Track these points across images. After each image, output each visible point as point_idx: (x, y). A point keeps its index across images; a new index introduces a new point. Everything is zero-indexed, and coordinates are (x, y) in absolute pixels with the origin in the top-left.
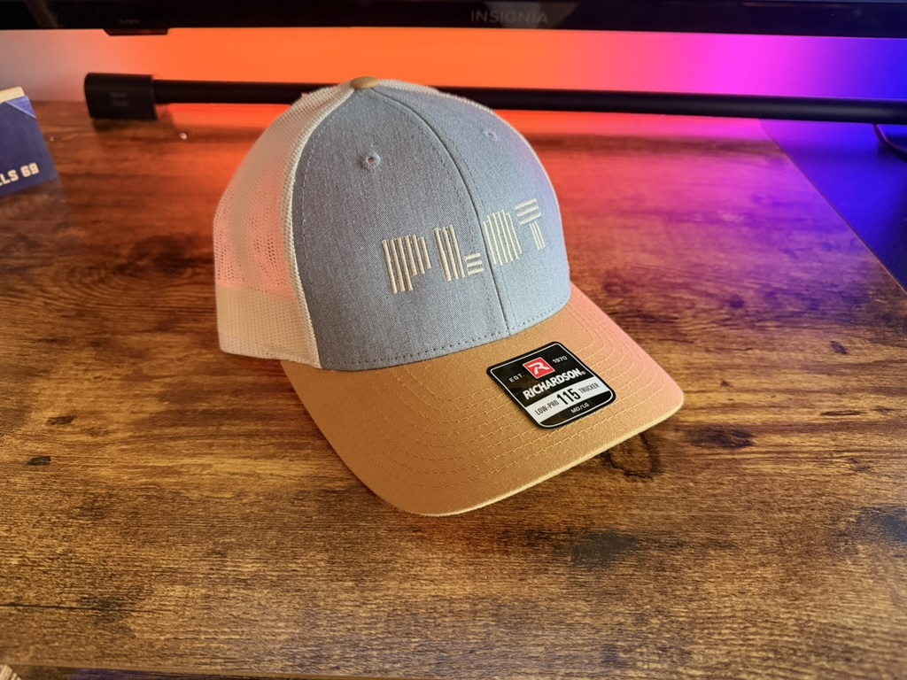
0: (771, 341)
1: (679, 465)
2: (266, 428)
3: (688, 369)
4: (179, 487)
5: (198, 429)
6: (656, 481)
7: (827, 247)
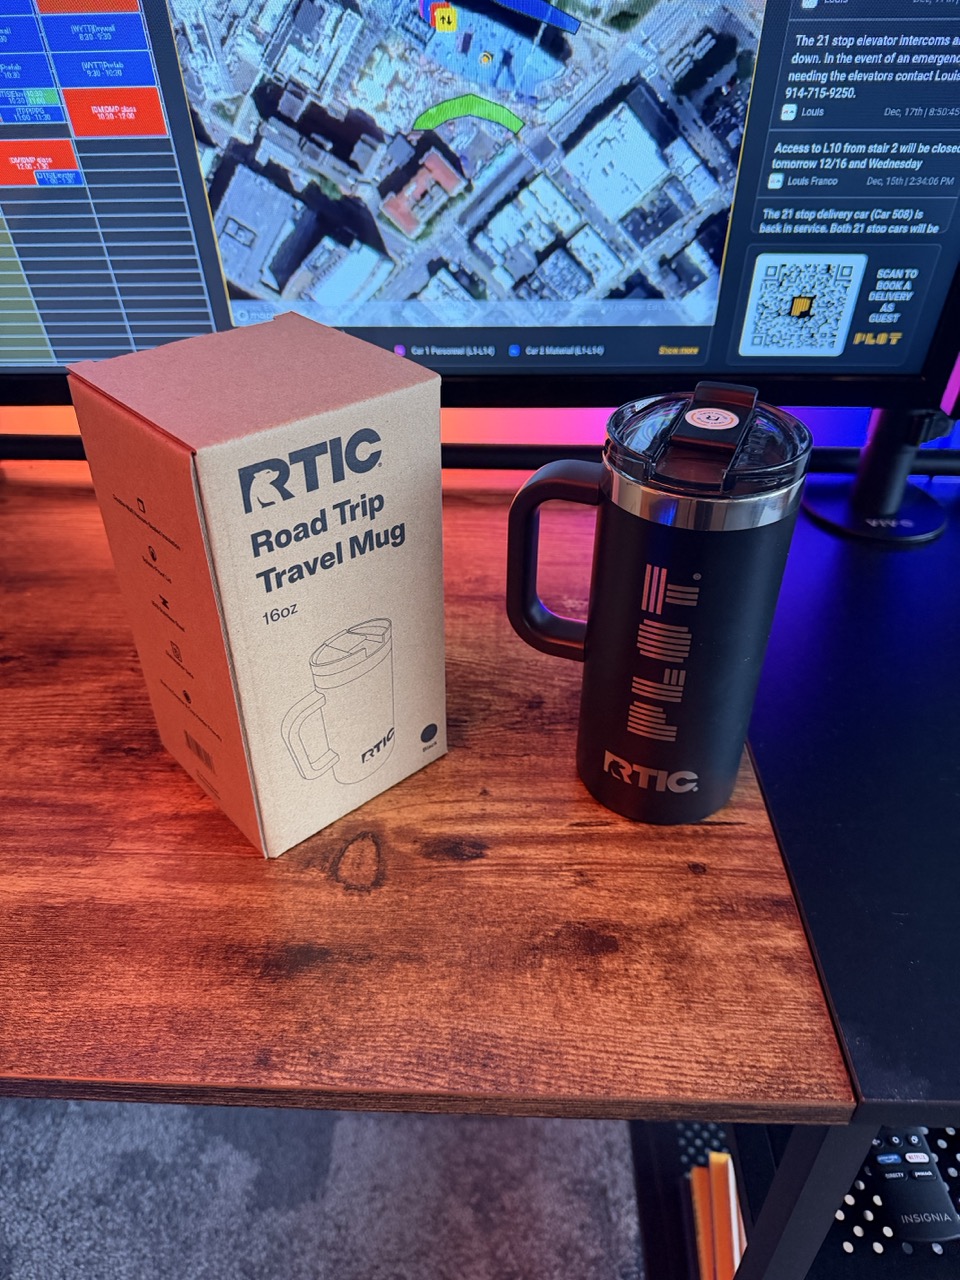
0: (553, 747)
6: (373, 895)
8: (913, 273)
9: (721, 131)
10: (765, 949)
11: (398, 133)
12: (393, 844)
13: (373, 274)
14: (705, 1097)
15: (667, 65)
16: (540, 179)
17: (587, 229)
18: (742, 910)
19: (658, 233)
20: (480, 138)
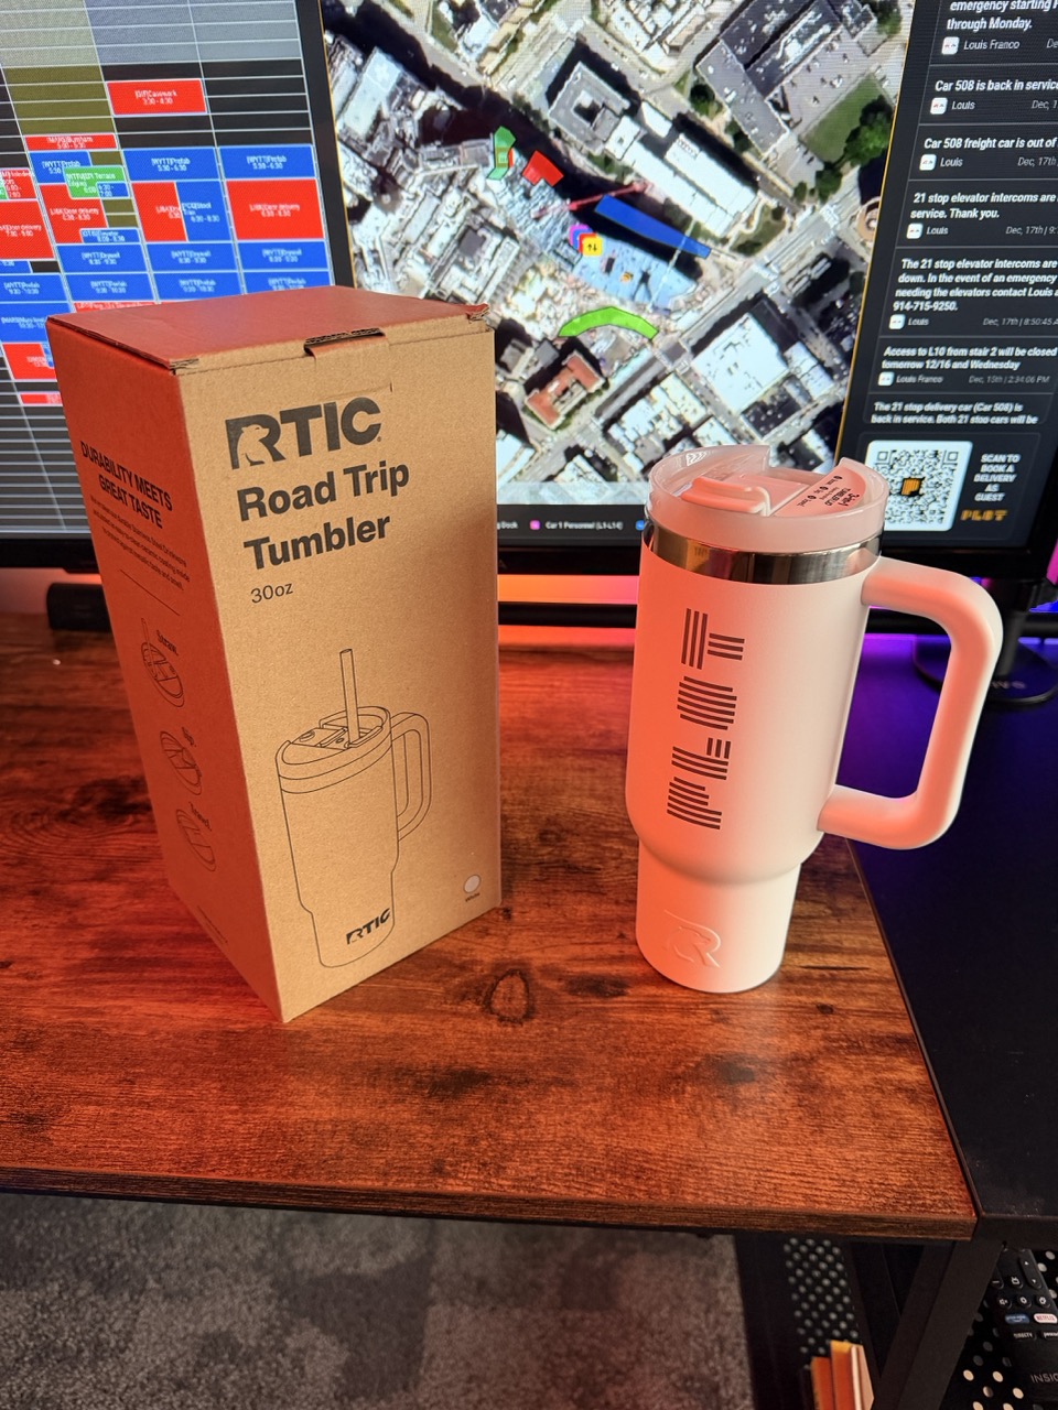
1: (551, 1011)
2: (183, 975)
3: (592, 921)
4: (101, 1026)
6: (525, 1026)
8: (1015, 458)
9: (835, 338)
10: (890, 1082)
11: (545, 339)
12: (540, 981)
13: (515, 459)
14: (839, 1209)
15: (788, 283)
16: (671, 377)
17: (712, 420)
18: (867, 1046)
19: (778, 423)
20: (618, 343)
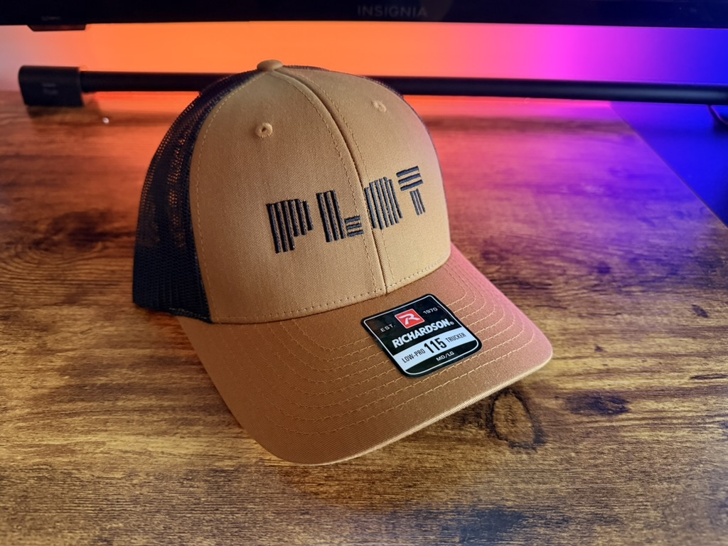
0: (638, 306)
1: (561, 434)
2: (159, 402)
3: (564, 334)
4: (71, 467)
5: (95, 404)
6: (539, 452)
7: (680, 215)
12: (537, 400)
